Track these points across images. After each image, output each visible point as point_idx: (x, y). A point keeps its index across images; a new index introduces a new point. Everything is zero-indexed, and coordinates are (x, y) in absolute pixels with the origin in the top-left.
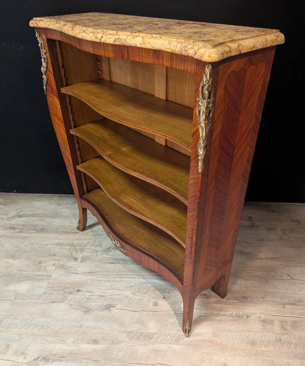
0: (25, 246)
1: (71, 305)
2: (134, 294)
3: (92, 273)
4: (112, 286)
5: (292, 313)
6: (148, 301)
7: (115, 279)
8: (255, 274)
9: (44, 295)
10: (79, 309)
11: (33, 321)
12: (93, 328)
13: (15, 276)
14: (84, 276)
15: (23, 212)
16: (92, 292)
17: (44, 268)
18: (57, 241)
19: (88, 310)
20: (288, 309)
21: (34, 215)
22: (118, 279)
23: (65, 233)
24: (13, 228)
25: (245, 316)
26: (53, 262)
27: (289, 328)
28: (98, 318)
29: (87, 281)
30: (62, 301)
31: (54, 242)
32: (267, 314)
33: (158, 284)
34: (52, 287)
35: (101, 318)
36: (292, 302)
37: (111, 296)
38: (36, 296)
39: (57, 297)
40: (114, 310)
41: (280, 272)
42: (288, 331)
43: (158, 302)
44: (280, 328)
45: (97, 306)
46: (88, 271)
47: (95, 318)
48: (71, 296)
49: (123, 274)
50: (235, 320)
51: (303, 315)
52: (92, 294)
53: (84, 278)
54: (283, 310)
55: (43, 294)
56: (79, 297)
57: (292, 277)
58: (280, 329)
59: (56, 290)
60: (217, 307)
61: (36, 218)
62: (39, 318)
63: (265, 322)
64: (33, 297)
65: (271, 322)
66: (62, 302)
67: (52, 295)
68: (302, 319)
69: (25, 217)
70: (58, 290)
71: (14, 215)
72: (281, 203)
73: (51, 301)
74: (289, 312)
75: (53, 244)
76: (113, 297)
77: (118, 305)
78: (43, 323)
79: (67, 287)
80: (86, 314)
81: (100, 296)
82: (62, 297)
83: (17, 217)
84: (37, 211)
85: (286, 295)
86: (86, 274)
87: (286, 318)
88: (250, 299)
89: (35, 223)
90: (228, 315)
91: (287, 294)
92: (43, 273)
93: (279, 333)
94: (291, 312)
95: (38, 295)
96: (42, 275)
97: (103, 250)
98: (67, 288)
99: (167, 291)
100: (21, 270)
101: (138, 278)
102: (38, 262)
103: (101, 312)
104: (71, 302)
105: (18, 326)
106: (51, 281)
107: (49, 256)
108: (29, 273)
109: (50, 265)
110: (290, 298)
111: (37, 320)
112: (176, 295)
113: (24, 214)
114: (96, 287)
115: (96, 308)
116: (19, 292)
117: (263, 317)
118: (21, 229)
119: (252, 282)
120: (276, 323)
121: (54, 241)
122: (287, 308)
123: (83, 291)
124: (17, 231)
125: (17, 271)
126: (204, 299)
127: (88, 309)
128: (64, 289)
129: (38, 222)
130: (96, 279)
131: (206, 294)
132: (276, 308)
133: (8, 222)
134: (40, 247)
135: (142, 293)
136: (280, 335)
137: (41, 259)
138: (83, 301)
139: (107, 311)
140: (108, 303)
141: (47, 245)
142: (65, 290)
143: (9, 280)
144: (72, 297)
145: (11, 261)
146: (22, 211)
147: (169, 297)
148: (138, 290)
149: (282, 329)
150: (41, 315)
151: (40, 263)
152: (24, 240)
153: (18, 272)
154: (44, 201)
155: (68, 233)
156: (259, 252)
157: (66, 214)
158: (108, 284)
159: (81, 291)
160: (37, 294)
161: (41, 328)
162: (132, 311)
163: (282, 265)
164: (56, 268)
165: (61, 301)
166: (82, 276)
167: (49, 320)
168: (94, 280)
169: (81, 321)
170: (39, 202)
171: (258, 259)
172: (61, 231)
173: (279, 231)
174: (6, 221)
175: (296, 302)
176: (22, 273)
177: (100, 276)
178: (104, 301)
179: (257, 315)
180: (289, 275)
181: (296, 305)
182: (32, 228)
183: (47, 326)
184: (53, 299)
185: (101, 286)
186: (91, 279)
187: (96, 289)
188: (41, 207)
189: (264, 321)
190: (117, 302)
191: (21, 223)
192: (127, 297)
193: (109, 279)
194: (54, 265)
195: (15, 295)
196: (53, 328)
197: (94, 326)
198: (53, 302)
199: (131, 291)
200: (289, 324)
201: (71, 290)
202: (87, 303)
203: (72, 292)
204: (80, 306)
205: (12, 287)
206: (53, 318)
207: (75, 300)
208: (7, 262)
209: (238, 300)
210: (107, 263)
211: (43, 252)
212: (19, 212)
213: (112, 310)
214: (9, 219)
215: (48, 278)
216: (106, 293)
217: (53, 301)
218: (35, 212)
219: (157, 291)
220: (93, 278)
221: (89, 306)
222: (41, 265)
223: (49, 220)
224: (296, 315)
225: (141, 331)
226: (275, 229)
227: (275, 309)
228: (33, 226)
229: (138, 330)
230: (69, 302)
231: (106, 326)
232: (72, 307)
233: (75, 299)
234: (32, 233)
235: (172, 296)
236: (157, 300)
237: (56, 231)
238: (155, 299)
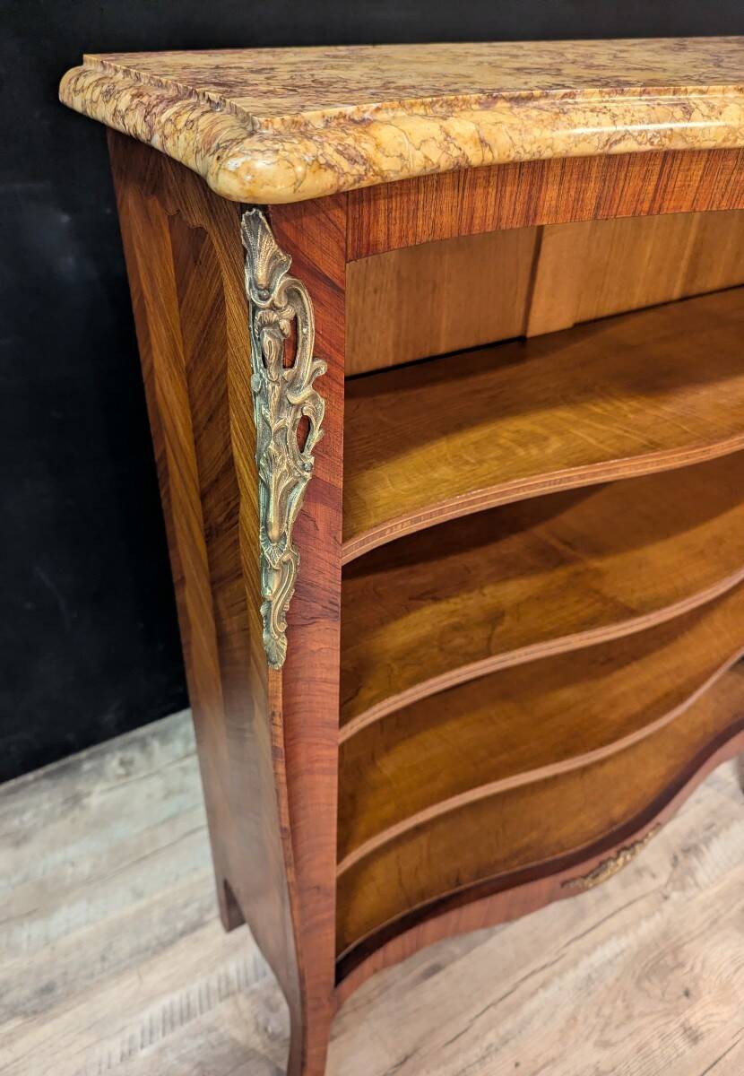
2: (606, 1044)
3: (411, 1062)
4: (517, 1065)
6: (663, 1037)
7: (501, 1031)
18: (155, 1011)
22: (508, 1025)
23: (156, 953)
31: (146, 1022)
33: (625, 954)
43: (687, 1020)
49: (505, 990)
75: (151, 1033)
99: (669, 960)
101: (560, 975)
112: (701, 958)
121: (145, 1016)
135: (623, 1023)
141: (130, 1051)
147: (696, 980)
148: (601, 1021)
155: (163, 945)
157: (86, 868)
158: (502, 1067)
172: (131, 955)
177: (446, 1053)
192: (599, 1073)
199: (588, 1037)
219: (646, 984)
223: (35, 930)
235: (697, 970)
236: (679, 1014)
237: (106, 965)
238: (672, 1017)
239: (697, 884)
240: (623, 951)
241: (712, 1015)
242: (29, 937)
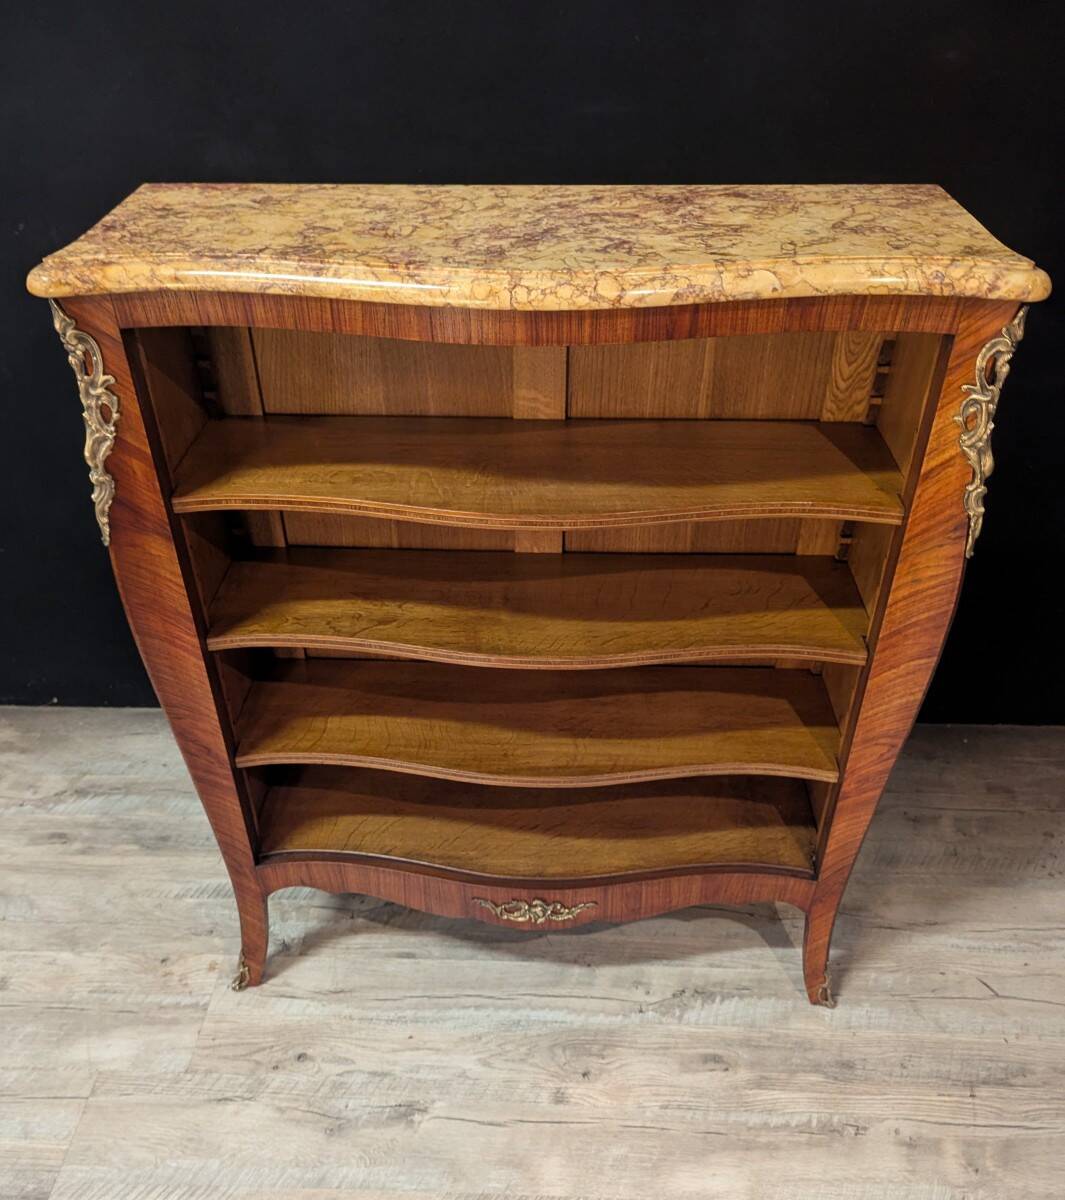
0: (108, 902)
1: (280, 1110)
2: (486, 1063)
3: (341, 995)
4: (411, 1037)
5: (999, 1116)
6: (535, 1085)
7: (420, 1014)
8: (876, 980)
9: (189, 1076)
10: (310, 1122)
11: (159, 1171)
12: (360, 1187)
13: (85, 1012)
14: (316, 1003)
15: (88, 777)
16: (346, 1060)
17: (180, 980)
19: (340, 1125)
20: (987, 1098)
21: (127, 789)
22: (428, 1013)
24: (62, 837)
25: (850, 1128)
26: (210, 958)
27: (989, 1164)
28: (374, 1150)
29: (327, 1024)
30: (250, 1096)
31: (205, 885)
32: (920, 1118)
33: (563, 1025)
34: (213, 1047)
35: (385, 1153)
36: (999, 1076)
37: (408, 1075)
38: (161, 1081)
39: (232, 1082)
40: (425, 1124)
41: (957, 973)
42: (988, 1174)
43: (566, 1088)
44: (961, 1164)
45: (369, 1109)
46: (328, 986)
47: (364, 1151)
48: (278, 1079)
49: (447, 994)
50: (818, 1144)
51: (1034, 1120)
52: (348, 1068)
53: (315, 1011)
54: (969, 1103)
55: (186, 1072)
56: (304, 1079)
57: (995, 989)
58: (963, 1170)
59: (226, 1058)
60: (759, 1098)
61: (134, 800)
62: (179, 1157)
63: (916, 1146)
64: (154, 1084)
65: (935, 1147)
66: (250, 1099)
67: (215, 1075)
68: (1030, 1132)
69: (96, 795)
70: (235, 1058)
71: (60, 788)
72: (949, 726)
73: (212, 1097)
74: (989, 1109)
75: (202, 893)
76: (419, 1076)
77: (438, 1104)
78: (195, 1175)
79: (264, 1045)
80: (332, 1139)
81: (374, 1074)
82: (249, 1081)
83: (72, 795)
84: (137, 773)
85: (975, 1052)
86: (321, 996)
87: (980, 1133)
88: (864, 1069)
89: (133, 818)
90: (797, 1126)
91: (982, 1047)
92: (179, 999)
93: (961, 1182)
94: (993, 1110)
95: (169, 1076)
96: (177, 1006)
97: (371, 911)
98: (264, 1049)
99: (595, 1049)
100: (103, 989)
101: (498, 1008)
102: (155, 960)
103: (383, 1130)
104: (280, 1099)
105: (111, 1189)
106: (208, 1025)
107: (193, 937)
108: (129, 1000)
109: (198, 970)
110: (992, 1061)
111: (174, 1165)
112: (624, 1062)
113: (93, 786)
114: (362, 1043)
115: (365, 1117)
116: (102, 1068)
117: (908, 1130)
118: (87, 839)
119: (867, 1011)
120: (951, 1149)
121: (208, 881)
122: (981, 1098)
123: (319, 1060)
124: (77, 846)
125: (91, 992)
126: (715, 1073)
127: (338, 1123)
128: (255, 1052)
129: (143, 815)
130: (357, 1013)
131: (720, 1057)
132: (947, 1099)
133: (41, 815)
134: (160, 905)
135: (513, 1061)
136: (962, 1190)
137: (168, 947)
138: (320, 1094)
139: (403, 1125)
140: (402, 1096)
141: (184, 896)
142: (256, 1057)
143: (64, 1024)
144: (282, 1082)
145: (66, 956)
146: (85, 774)
147: (602, 1071)
148: (499, 1050)
149: (970, 1169)
150: (186, 1147)
151: (163, 961)
152: (103, 881)
153: (95, 995)
154: (157, 734)
156: (887, 903)
158: (399, 1032)
159: (312, 1059)
160: (166, 1073)
161: (190, 1193)
162: (483, 1123)
163: (962, 948)
164: (220, 978)
165: (246, 1095)
166: (308, 1005)
167: (215, 1164)
168: (351, 1018)
169: (319, 1164)
170: (142, 737)
171: (883, 930)
173: (947, 827)
174: (33, 813)
175: (1009, 1076)
176: (105, 1000)
177: (370, 1004)
178: (390, 1092)
179: (886, 1123)
180: (985, 984)
181: (1011, 1085)
182: (124, 836)
183: (209, 1186)
184: (219, 1091)
185: (376, 1040)
186: (339, 1016)
187: (359, 1050)
188: (148, 757)
189: (911, 1144)
190: (434, 1094)
191: (88, 816)
192: (463, 1075)
193: (400, 1014)
194: (212, 968)
195: (90, 1078)
196: (230, 1192)
197: (364, 1181)
198: (220, 1100)
199: (479, 1052)
200: (989, 1150)
201: (279, 1055)
202: (333, 1101)
203: (279, 1061)
204: (312, 1112)
205: (80, 1051)
206: (227, 1156)
207: (294, 1092)
208: (53, 962)
209: (825, 1073)
210: (388, 956)
211: (172, 920)
212: (75, 776)
213: (420, 1123)
214: (42, 803)
215: (196, 1015)
216: (395, 1063)
217: (220, 1097)
218: (132, 777)
219: (559, 1051)
220: (347, 1012)
221: (340, 1111)
222: (168, 970)
223: (183, 803)
224: (1011, 1119)
225: (520, 1194)
226: (935, 820)
227: (945, 1102)
228: (127, 829)
229: (507, 1188)
230: (273, 1099)
231: (402, 1178)
232: (285, 1116)
233: (293, 1089)
234: (125, 853)
235: (610, 1067)
236: (563, 1081)
237: (207, 843)
238: (555, 1079)
239: (680, 1018)
240: (562, 1022)
241: (590, 1097)
242: (176, 806)
